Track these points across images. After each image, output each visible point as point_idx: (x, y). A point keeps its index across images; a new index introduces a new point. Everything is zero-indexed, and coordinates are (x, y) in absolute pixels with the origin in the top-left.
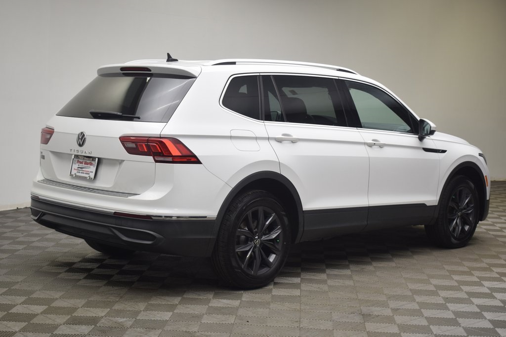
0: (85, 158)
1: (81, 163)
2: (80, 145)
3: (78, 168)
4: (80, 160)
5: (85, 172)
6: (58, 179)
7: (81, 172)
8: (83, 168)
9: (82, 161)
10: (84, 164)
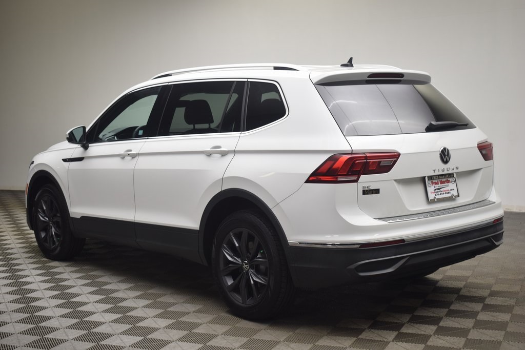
0: (440, 177)
1: (437, 183)
2: (446, 162)
3: (435, 190)
4: (434, 181)
5: (444, 193)
6: (410, 211)
7: (439, 193)
8: (441, 188)
9: (436, 181)
10: (441, 184)
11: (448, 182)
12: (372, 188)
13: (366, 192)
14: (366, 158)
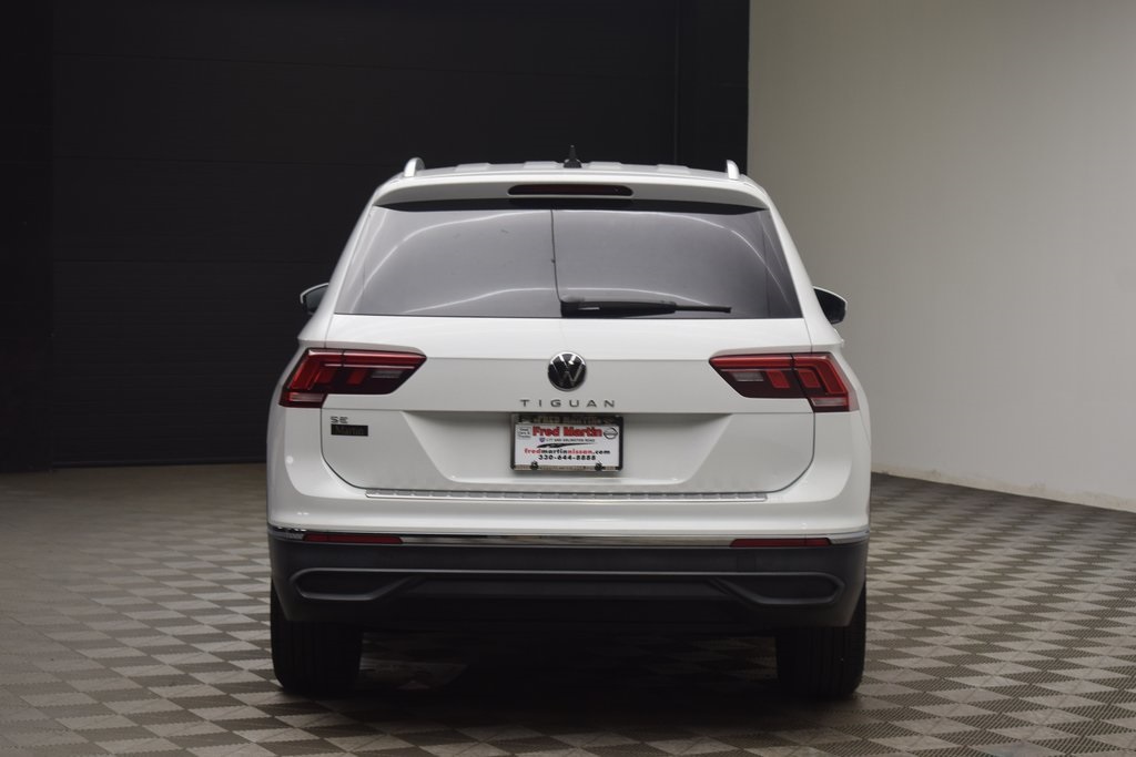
0: (564, 419)
1: (551, 432)
3: (543, 446)
4: (543, 426)
5: (574, 455)
6: (452, 483)
7: (556, 455)
8: (564, 445)
9: (552, 427)
10: (566, 434)
11: (595, 433)
12: (351, 422)
13: (340, 429)
14: (344, 359)
